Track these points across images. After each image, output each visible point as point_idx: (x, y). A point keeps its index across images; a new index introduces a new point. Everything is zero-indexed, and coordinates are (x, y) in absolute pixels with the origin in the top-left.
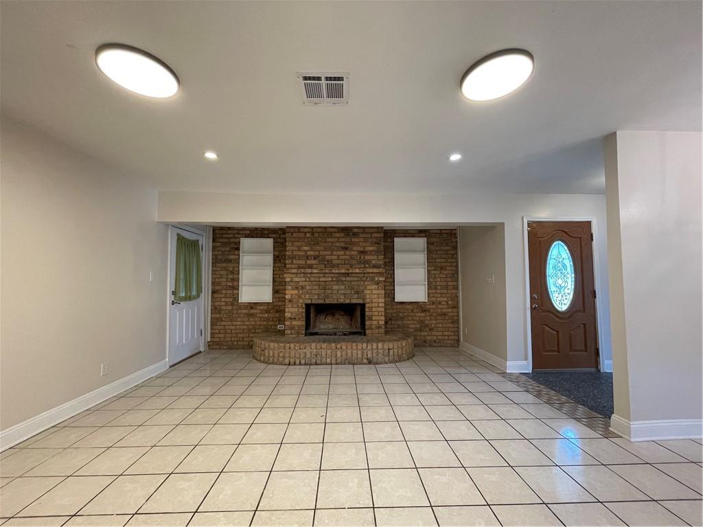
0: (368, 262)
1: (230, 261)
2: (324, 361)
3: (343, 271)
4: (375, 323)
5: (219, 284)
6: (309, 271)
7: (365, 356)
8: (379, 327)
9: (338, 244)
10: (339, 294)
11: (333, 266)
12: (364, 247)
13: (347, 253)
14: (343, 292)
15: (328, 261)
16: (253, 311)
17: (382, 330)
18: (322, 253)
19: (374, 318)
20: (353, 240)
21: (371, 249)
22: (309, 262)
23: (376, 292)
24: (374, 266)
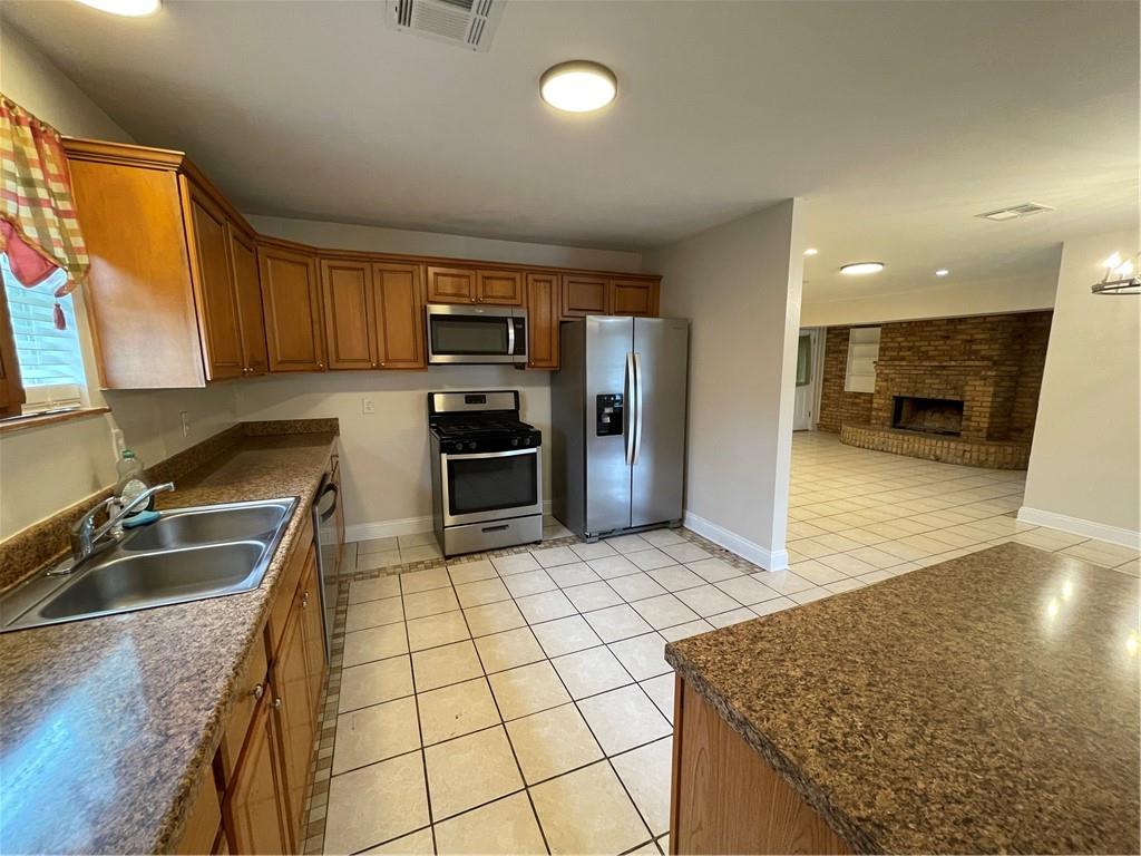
0: (976, 352)
1: (840, 352)
2: (890, 449)
3: (937, 364)
4: (973, 424)
5: (830, 373)
6: (897, 363)
7: (933, 452)
8: (980, 430)
9: (939, 333)
10: (932, 389)
11: (929, 358)
12: (972, 335)
13: (948, 342)
14: (936, 386)
15: (923, 352)
16: (858, 401)
17: (983, 434)
18: (917, 344)
19: (973, 419)
20: (959, 327)
21: (982, 336)
22: (901, 354)
23: (981, 389)
24: (983, 358)
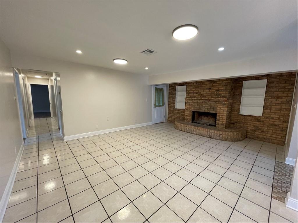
0: (220, 95)
1: (173, 94)
2: (192, 132)
3: (207, 99)
4: (220, 122)
5: (170, 102)
6: (193, 98)
7: (208, 134)
8: (223, 125)
9: (207, 87)
10: (206, 108)
11: (203, 97)
12: (219, 88)
13: (210, 91)
14: (207, 107)
15: (202, 94)
16: (179, 112)
17: (224, 126)
18: (200, 91)
19: (220, 120)
20: (214, 85)
21: (222, 88)
22: (194, 95)
23: (222, 109)
24: (223, 97)
